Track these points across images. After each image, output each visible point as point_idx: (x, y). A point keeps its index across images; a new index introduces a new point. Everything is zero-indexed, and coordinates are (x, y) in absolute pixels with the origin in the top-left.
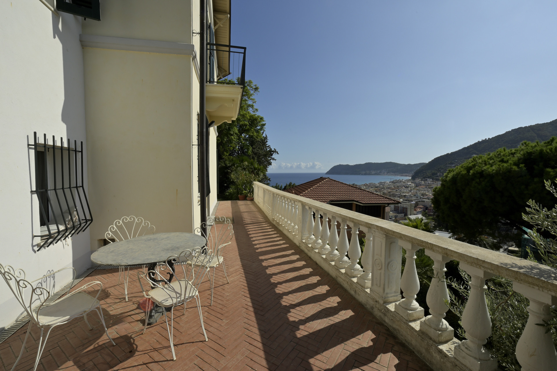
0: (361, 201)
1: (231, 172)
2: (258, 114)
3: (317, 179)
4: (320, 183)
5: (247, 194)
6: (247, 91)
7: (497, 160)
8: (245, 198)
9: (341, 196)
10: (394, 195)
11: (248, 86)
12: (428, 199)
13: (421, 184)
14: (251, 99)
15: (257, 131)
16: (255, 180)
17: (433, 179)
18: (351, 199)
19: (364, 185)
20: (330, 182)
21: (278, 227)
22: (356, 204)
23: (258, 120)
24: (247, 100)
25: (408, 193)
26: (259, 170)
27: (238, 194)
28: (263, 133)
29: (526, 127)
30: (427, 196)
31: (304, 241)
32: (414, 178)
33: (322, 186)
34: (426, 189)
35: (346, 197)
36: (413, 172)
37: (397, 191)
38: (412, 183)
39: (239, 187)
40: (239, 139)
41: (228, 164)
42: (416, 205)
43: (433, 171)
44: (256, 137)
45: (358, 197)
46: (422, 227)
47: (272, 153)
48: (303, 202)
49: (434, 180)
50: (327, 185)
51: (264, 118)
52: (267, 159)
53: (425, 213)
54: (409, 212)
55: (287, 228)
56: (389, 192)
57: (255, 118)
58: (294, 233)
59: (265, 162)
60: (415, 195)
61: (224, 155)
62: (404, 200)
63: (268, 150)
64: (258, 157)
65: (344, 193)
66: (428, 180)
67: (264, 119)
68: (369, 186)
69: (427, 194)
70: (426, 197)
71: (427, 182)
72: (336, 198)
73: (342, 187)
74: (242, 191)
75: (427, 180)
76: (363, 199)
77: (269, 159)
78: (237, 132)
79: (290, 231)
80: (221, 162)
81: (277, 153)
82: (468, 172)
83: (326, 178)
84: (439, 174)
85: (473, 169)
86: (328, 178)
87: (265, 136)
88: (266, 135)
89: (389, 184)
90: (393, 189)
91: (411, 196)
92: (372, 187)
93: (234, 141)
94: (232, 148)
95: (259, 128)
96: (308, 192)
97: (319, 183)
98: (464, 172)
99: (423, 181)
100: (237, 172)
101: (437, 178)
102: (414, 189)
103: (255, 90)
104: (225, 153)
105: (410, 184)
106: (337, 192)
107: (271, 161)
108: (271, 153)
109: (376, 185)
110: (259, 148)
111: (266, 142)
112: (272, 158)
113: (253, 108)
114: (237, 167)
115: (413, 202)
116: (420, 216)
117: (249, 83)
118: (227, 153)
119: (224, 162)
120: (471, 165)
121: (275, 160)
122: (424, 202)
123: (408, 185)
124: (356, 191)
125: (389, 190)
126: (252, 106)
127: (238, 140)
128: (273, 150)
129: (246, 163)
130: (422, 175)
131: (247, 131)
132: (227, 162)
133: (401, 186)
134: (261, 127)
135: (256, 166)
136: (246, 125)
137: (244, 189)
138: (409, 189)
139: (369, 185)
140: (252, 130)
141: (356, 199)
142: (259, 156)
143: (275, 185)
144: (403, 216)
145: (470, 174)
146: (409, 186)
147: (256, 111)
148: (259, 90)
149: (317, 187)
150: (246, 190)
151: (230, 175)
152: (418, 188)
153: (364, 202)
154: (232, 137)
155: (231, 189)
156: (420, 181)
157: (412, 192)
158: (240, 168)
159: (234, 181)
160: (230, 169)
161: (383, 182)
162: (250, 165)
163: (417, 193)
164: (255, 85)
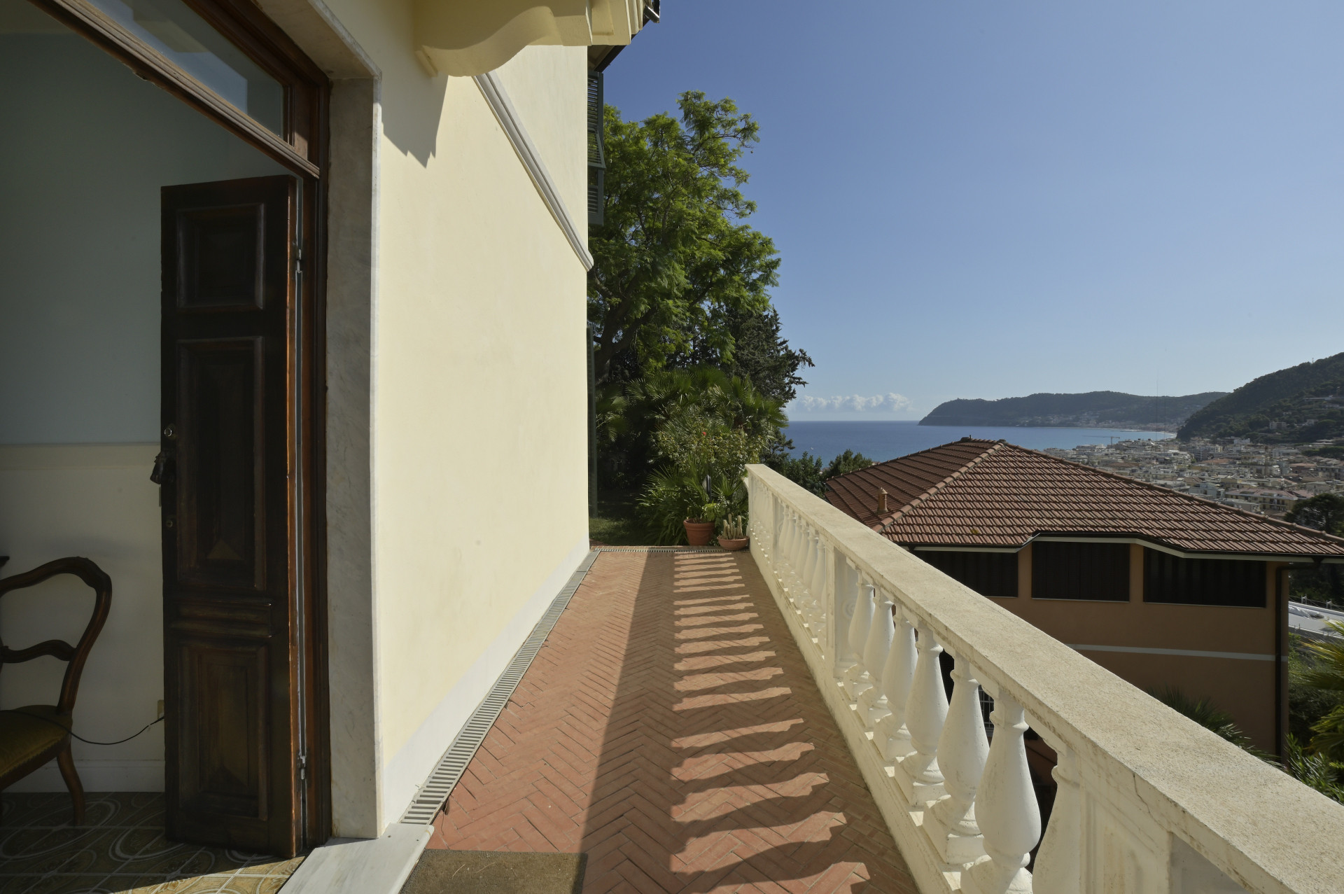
1: (662, 422)
3: (951, 444)
4: (977, 460)
5: (719, 516)
6: (715, 143)
8: (710, 537)
11: (719, 123)
12: (1246, 498)
13: (1211, 455)
14: (730, 171)
15: (753, 287)
16: (750, 458)
17: (1253, 438)
18: (1126, 527)
20: (1011, 455)
22: (1150, 551)
23: (754, 250)
24: (716, 178)
25: (1173, 478)
26: (760, 413)
27: (682, 513)
28: (768, 298)
30: (1242, 490)
32: (1185, 435)
34: (1233, 468)
36: (1181, 420)
37: (1133, 471)
38: (1181, 449)
39: (687, 482)
41: (654, 391)
43: (1253, 417)
44: (747, 308)
45: (1154, 520)
47: (795, 362)
49: (1258, 442)
50: (1005, 468)
51: (773, 241)
52: (781, 380)
57: (746, 241)
59: (775, 388)
60: (1198, 486)
63: (782, 353)
64: (753, 374)
66: (1236, 441)
67: (772, 246)
69: (1238, 482)
70: (1237, 492)
71: (1235, 449)
72: (1059, 522)
73: (1067, 477)
74: (701, 503)
75: (1231, 442)
77: (787, 380)
80: (634, 388)
81: (811, 363)
83: (993, 444)
84: (1274, 425)
86: (1001, 441)
87: (772, 313)
88: (774, 310)
89: (1106, 452)
90: (1121, 467)
91: (1182, 488)
93: (676, 316)
94: (673, 348)
95: (755, 276)
96: (937, 494)
99: (1217, 446)
100: (684, 422)
101: (1270, 435)
102: (1189, 467)
103: (744, 137)
104: (651, 360)
105: (1175, 454)
107: (793, 386)
108: (793, 360)
109: (1067, 453)
110: (756, 348)
111: (774, 331)
112: (795, 378)
113: (737, 203)
114: (687, 403)
117: (723, 109)
119: (643, 386)
121: (804, 383)
123: (1167, 455)
124: (1131, 496)
126: (736, 195)
127: (688, 314)
128: (796, 353)
129: (717, 390)
130: (1214, 427)
131: (718, 287)
132: (652, 387)
133: (1149, 459)
134: (765, 271)
135: (751, 400)
137: (709, 493)
138: (1176, 468)
140: (737, 279)
142: (757, 373)
143: (801, 458)
146: (1173, 458)
147: (748, 211)
150: (716, 501)
151: (660, 433)
152: (1203, 465)
153: (1190, 545)
154: (668, 301)
155: (660, 489)
156: (1210, 446)
157: (1187, 475)
158: (697, 407)
159: (671, 456)
160: (663, 409)
161: (1088, 447)
162: (731, 398)
163: (1203, 479)
164: (745, 117)
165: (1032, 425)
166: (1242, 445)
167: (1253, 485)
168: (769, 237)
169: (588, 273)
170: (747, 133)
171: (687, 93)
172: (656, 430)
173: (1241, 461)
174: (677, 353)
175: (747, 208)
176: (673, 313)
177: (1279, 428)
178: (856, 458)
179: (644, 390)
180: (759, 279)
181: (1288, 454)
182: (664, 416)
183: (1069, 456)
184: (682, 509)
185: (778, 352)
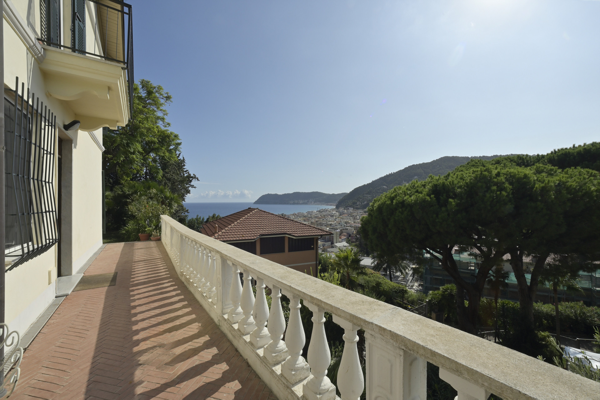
0: (294, 233)
1: (130, 203)
2: (170, 130)
3: (245, 210)
4: (249, 215)
5: (151, 231)
6: (155, 99)
7: (413, 191)
8: (148, 238)
9: (273, 229)
10: (321, 224)
11: (157, 93)
12: (351, 227)
13: (344, 213)
14: (161, 110)
15: (170, 152)
16: (164, 213)
17: (353, 207)
18: (283, 232)
19: (293, 215)
20: (259, 213)
21: (188, 286)
22: (289, 238)
23: (171, 138)
24: (155, 111)
25: (334, 221)
26: (172, 199)
27: (139, 232)
28: (179, 155)
29: (417, 165)
30: (350, 224)
31: (226, 316)
32: (338, 207)
33: (251, 219)
34: (348, 218)
35: (278, 230)
36: (337, 202)
37: (323, 220)
38: (336, 212)
39: (140, 222)
40: (145, 159)
41: (127, 191)
42: (341, 233)
43: (354, 201)
44: (168, 159)
45: (291, 229)
46: (353, 257)
47: (191, 179)
48: (223, 254)
49: (354, 209)
50: (256, 217)
51: (179, 135)
52: (184, 186)
53: (349, 240)
54: (335, 241)
55: (200, 289)
56: (317, 222)
57: (167, 135)
58: (210, 300)
59: (182, 189)
60: (339, 224)
62: (330, 229)
63: (186, 175)
64: (172, 184)
65: (275, 226)
67: (179, 137)
68: (298, 216)
69: (349, 222)
70: (348, 225)
71: (349, 211)
72: (267, 232)
73: (273, 219)
74: (146, 228)
75: (349, 209)
76: (296, 231)
77: (187, 186)
78: (140, 149)
79: (205, 295)
80: (117, 189)
81: (198, 179)
82: (392, 202)
83: (255, 209)
84: (358, 203)
85: (396, 199)
87: (182, 159)
88: (183, 157)
89: (316, 213)
90: (320, 218)
91: (336, 225)
92: (301, 217)
93: (137, 161)
94: (135, 171)
95: (172, 147)
96: (234, 226)
97: (247, 215)
98: (389, 202)
99: (345, 210)
100: (140, 203)
101: (357, 207)
102: (338, 218)
103: (167, 100)
104: (124, 176)
105: (335, 213)
106: (267, 225)
108: (189, 178)
109: (304, 214)
110: (173, 173)
111: (183, 166)
112: (191, 185)
113: (163, 122)
114: (141, 195)
115: (338, 230)
116: (345, 243)
117: (158, 89)
119: (121, 188)
120: (393, 195)
121: (195, 187)
122: (348, 229)
123: (333, 214)
124: (287, 223)
125: (317, 219)
126: (163, 119)
127: (142, 161)
128: (192, 175)
129: (154, 191)
130: (345, 204)
131: (156, 150)
132: (126, 189)
133: (327, 215)
134: (176, 146)
135: (168, 194)
136: (154, 143)
137: (148, 225)
138: (334, 218)
139: (297, 214)
140: (163, 149)
141: (288, 232)
142: (174, 183)
143: (196, 217)
144: (330, 244)
145: (394, 204)
146: (334, 215)
147: (168, 126)
148: (171, 99)
149: (245, 220)
150: (151, 227)
151: (130, 206)
152: (341, 217)
153: (297, 235)
154: (133, 156)
155: (130, 226)
156: (343, 210)
157: (337, 220)
158: (145, 197)
159: (134, 214)
160: (131, 197)
161: (311, 212)
162: (160, 194)
163: (341, 221)
164: (167, 93)
165: (294, 204)
166: (351, 210)
167: (353, 222)
168: (177, 134)
169: (102, 153)
170: (168, 98)
171: (143, 80)
172: (127, 206)
173: (350, 215)
174: (137, 173)
175: (167, 125)
176: (136, 161)
177: (359, 204)
178: (217, 216)
179: (122, 190)
180: (173, 149)
181: (361, 212)
182: (131, 200)
183: (305, 215)
184: (138, 231)
185: (184, 174)
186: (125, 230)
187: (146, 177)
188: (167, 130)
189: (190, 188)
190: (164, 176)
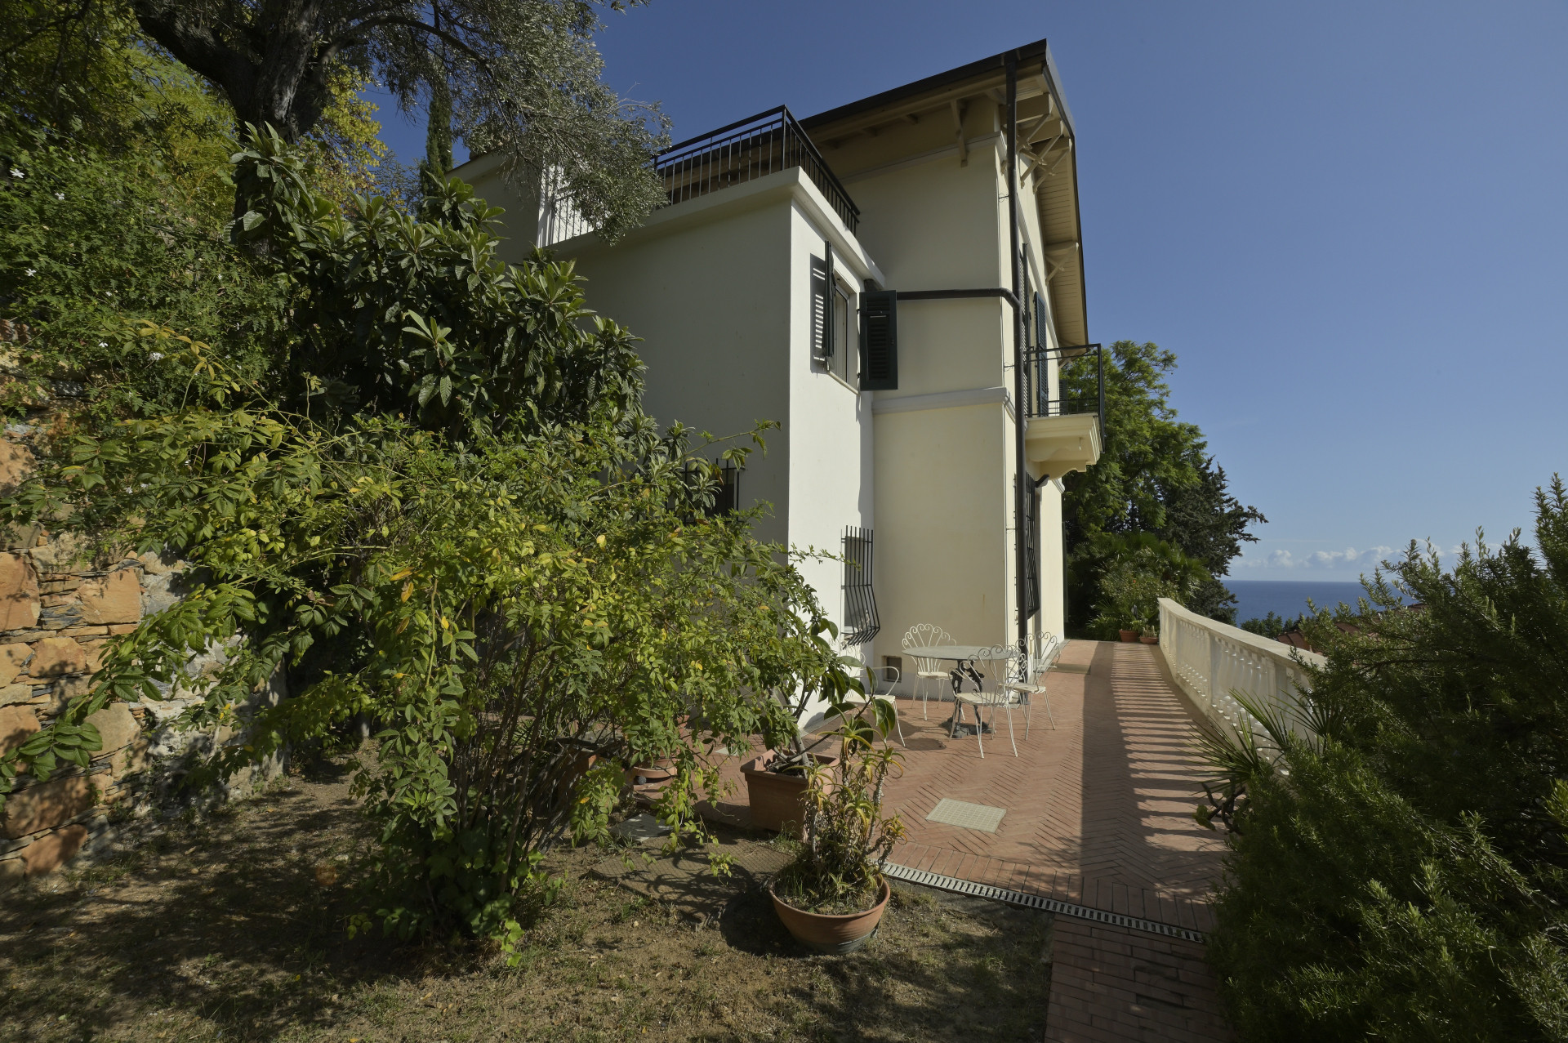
1: (1104, 574)
2: (1176, 421)
5: (1142, 626)
6: (1143, 369)
8: (1136, 638)
11: (1145, 358)
14: (1156, 387)
16: (1165, 595)
23: (1180, 437)
24: (1145, 391)
26: (1186, 569)
39: (1121, 609)
40: (1129, 487)
41: (1097, 552)
44: (1177, 482)
47: (1242, 519)
51: (1199, 426)
52: (1223, 536)
57: (1172, 432)
59: (1217, 546)
61: (1090, 530)
63: (1227, 510)
64: (1192, 533)
67: (1199, 432)
74: (1131, 621)
77: (1232, 536)
78: (1118, 472)
81: (1262, 518)
87: (1216, 471)
88: (1219, 467)
93: (1113, 495)
94: (1111, 512)
95: (1185, 454)
100: (1121, 575)
103: (1165, 365)
104: (1091, 524)
108: (1238, 518)
110: (1194, 509)
111: (1218, 489)
112: (1243, 535)
113: (1162, 409)
114: (1123, 560)
117: (1147, 349)
118: (1097, 525)
119: (1087, 547)
121: (1255, 540)
126: (1159, 404)
127: (1123, 492)
128: (1246, 510)
129: (1149, 551)
131: (1150, 467)
132: (1095, 549)
134: (1193, 452)
135: (1178, 558)
136: (1146, 453)
137: (1135, 615)
140: (1165, 462)
142: (1198, 531)
147: (1171, 415)
148: (1175, 362)
150: (1140, 619)
151: (1103, 581)
155: (1104, 616)
158: (1131, 564)
159: (1111, 595)
160: (1104, 565)
162: (1160, 557)
164: (1165, 352)
168: (1195, 424)
169: (1061, 495)
170: (1167, 362)
171: (1119, 342)
172: (1099, 579)
174: (1115, 514)
176: (1111, 493)
179: (1089, 550)
180: (1186, 459)
182: (1105, 569)
184: (1118, 626)
185: (1222, 510)
186: (1095, 623)
187: (1133, 520)
188: (1170, 424)
189: (1240, 543)
190: (1169, 517)
